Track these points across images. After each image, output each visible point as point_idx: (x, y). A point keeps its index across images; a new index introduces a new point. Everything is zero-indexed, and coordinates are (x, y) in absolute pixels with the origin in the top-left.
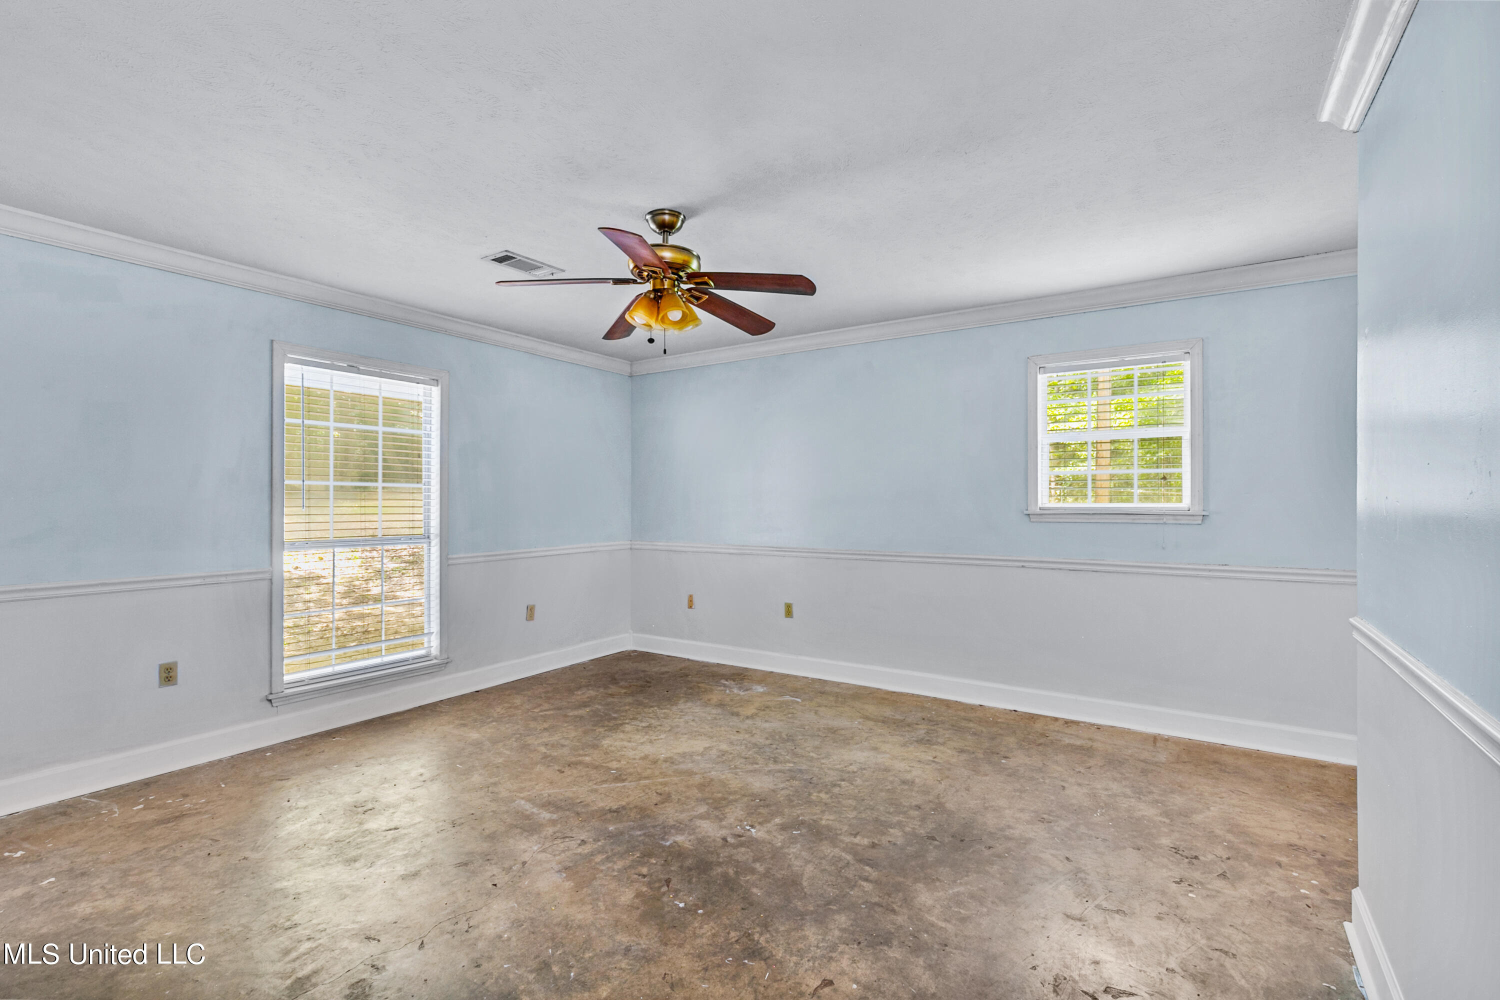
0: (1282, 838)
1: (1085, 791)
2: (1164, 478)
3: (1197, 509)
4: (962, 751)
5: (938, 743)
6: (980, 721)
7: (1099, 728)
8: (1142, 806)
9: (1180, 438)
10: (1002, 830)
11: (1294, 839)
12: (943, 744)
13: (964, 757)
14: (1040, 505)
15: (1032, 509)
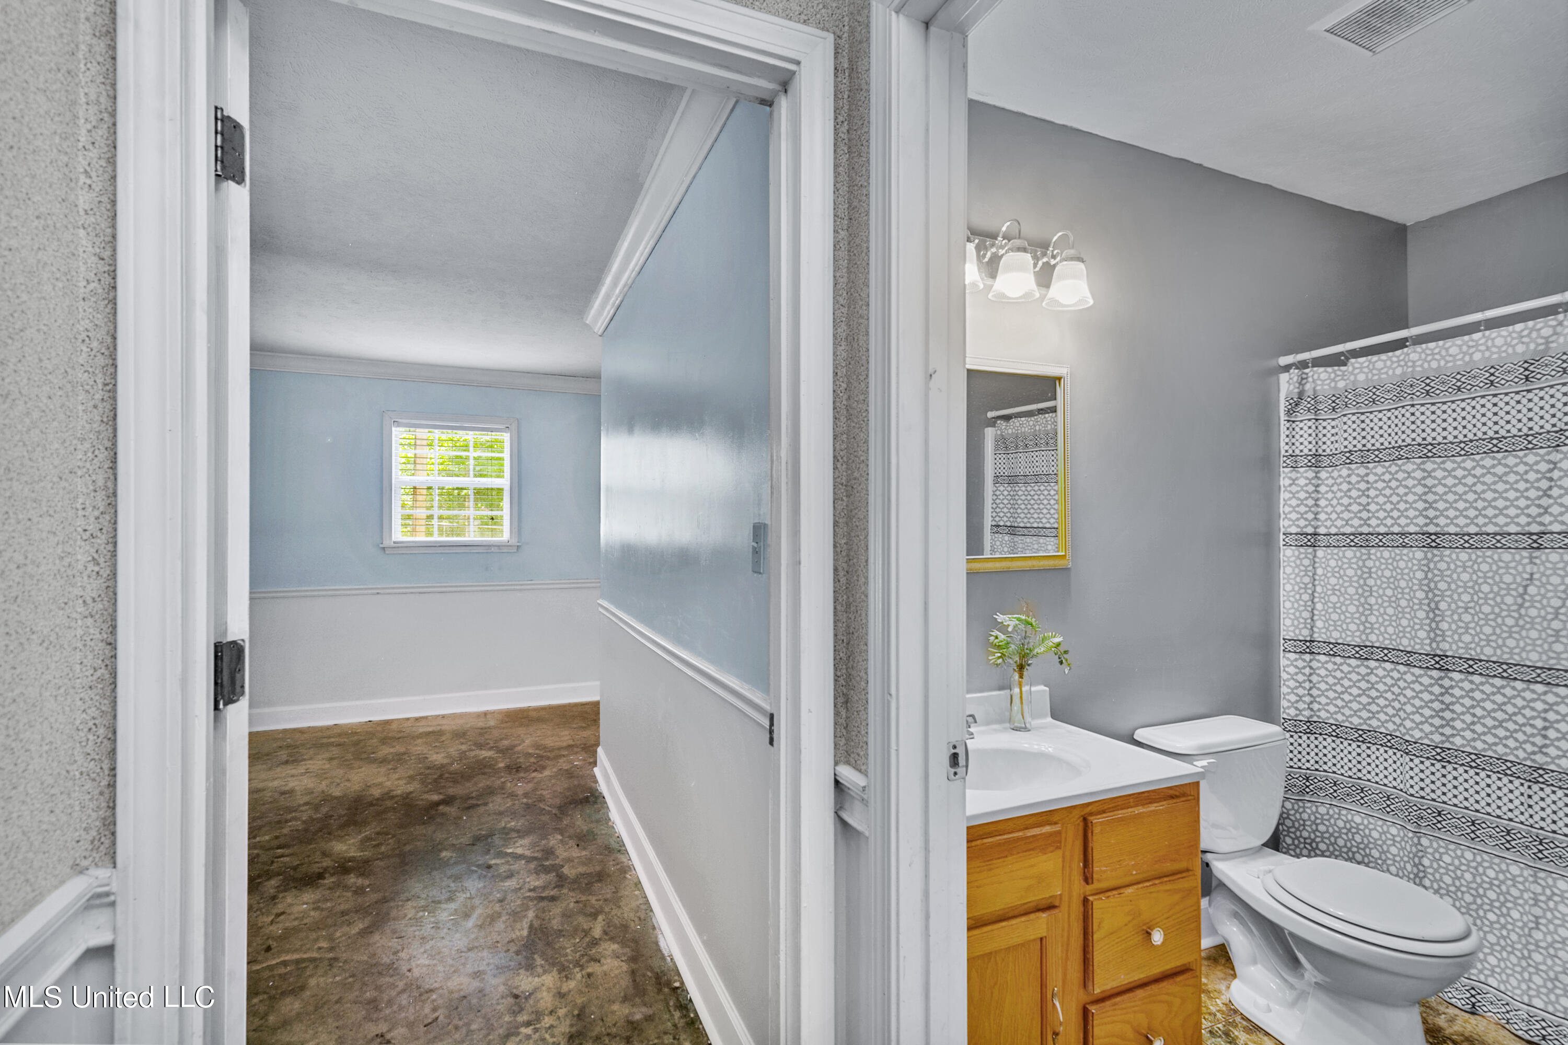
0: (565, 744)
1: (443, 755)
2: (492, 519)
3: (514, 542)
4: (331, 759)
5: (305, 760)
6: (340, 735)
7: (443, 717)
8: (483, 752)
9: (502, 489)
10: (387, 794)
11: (571, 742)
12: (311, 759)
13: (335, 762)
14: (393, 539)
15: (386, 543)
